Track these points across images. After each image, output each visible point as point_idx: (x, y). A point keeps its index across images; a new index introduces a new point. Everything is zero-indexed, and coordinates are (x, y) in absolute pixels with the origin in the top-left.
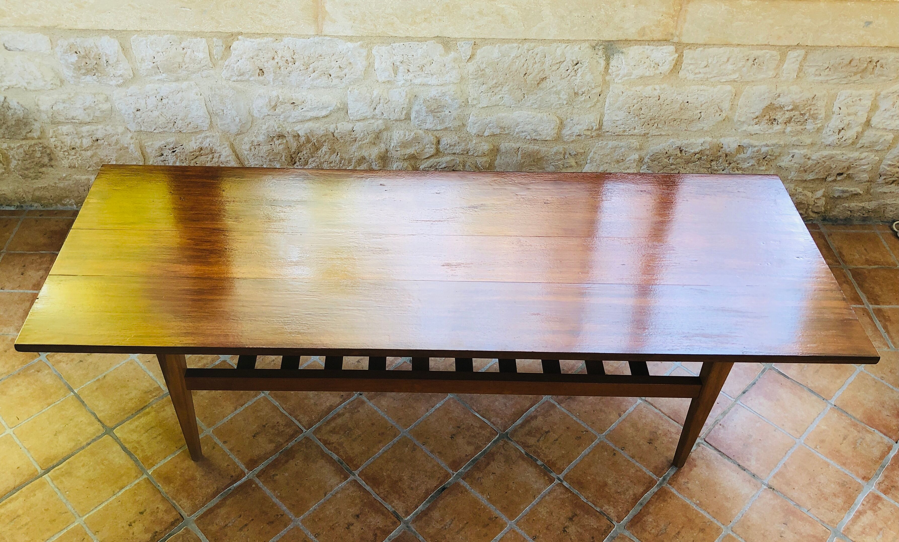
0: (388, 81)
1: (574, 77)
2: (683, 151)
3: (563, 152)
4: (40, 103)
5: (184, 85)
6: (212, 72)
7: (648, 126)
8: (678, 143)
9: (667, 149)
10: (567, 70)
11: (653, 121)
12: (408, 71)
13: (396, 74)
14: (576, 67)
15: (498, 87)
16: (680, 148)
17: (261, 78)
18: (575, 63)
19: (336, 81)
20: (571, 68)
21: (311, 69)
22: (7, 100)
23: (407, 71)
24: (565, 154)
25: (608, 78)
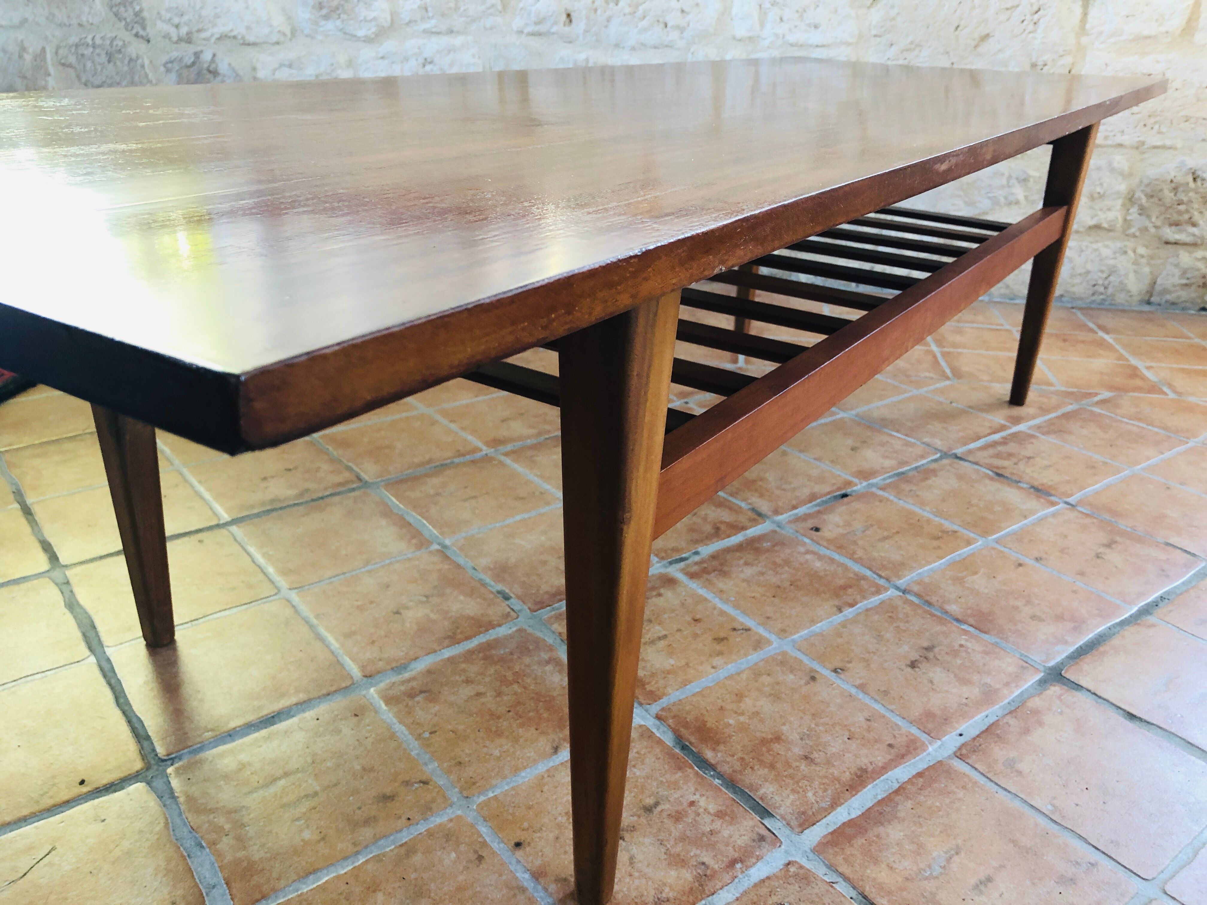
0: (750, 38)
1: (1031, 35)
2: (1199, 180)
3: (1007, 174)
4: (259, 66)
5: (458, 41)
6: (499, 20)
7: (1145, 129)
8: (1191, 162)
9: (1173, 174)
10: (1023, 21)
11: (1152, 120)
12: (781, 19)
13: (762, 25)
14: (1036, 17)
15: (914, 49)
16: (1193, 173)
17: (567, 29)
18: (1035, 8)
19: (674, 35)
20: (1028, 17)
21: (640, 13)
22: (216, 59)
23: (778, 20)
24: (1010, 177)
25: (1084, 40)
